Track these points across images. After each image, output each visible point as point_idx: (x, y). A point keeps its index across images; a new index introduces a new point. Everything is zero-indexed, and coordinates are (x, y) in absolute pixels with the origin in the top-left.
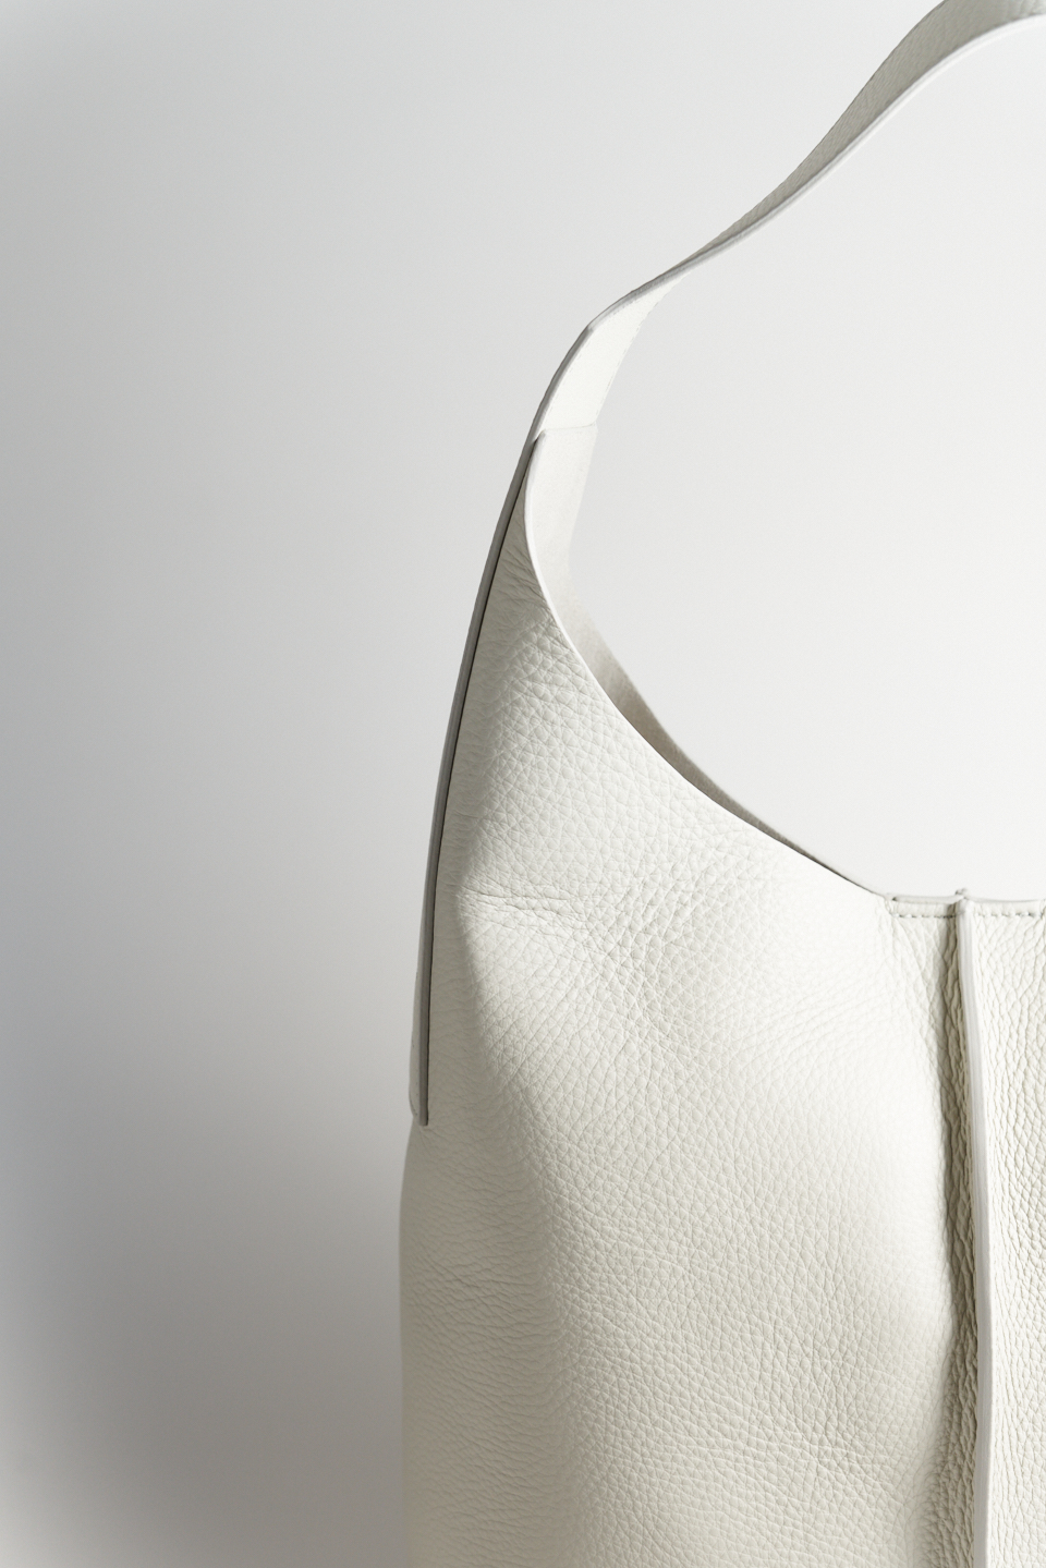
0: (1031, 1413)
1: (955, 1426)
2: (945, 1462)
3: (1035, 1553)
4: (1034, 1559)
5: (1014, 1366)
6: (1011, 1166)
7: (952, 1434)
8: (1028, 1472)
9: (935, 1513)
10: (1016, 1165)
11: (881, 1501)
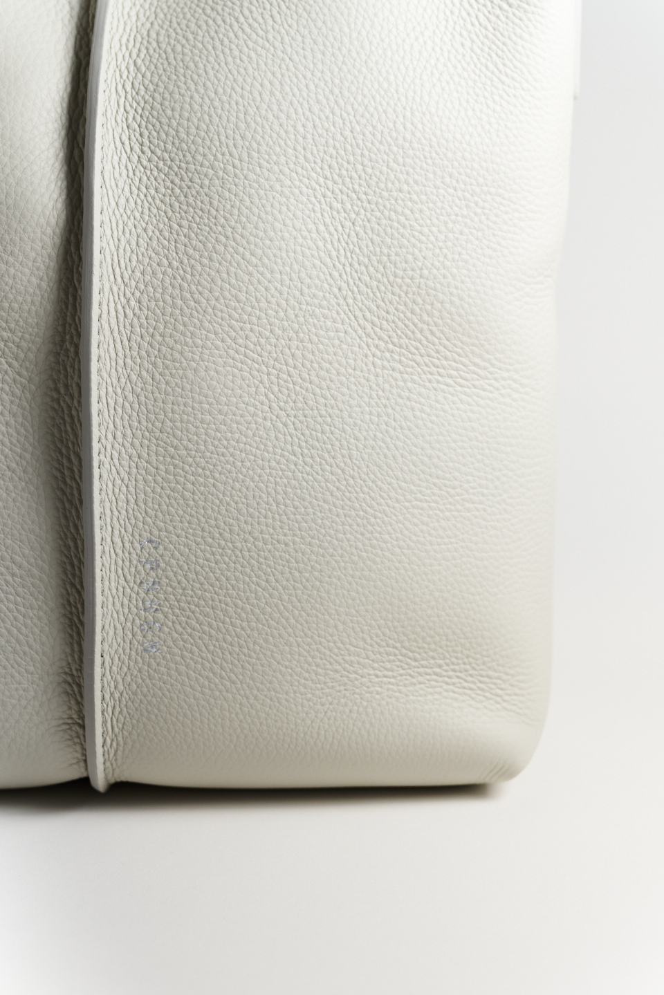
0: (138, 294)
1: (70, 307)
2: (63, 341)
3: (145, 424)
4: (143, 428)
5: (121, 251)
6: (129, 88)
7: (69, 314)
8: (135, 346)
9: (57, 390)
10: (133, 87)
11: (7, 377)
